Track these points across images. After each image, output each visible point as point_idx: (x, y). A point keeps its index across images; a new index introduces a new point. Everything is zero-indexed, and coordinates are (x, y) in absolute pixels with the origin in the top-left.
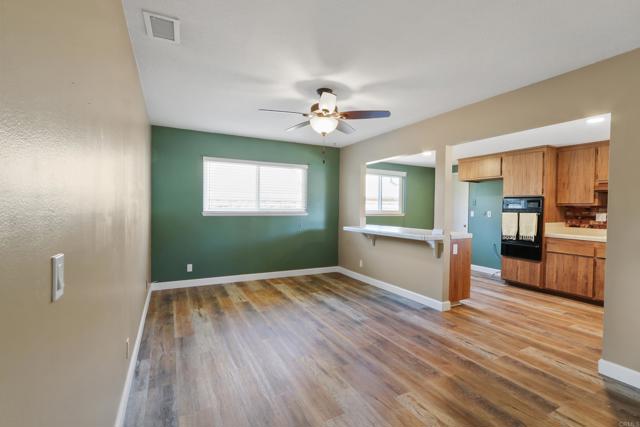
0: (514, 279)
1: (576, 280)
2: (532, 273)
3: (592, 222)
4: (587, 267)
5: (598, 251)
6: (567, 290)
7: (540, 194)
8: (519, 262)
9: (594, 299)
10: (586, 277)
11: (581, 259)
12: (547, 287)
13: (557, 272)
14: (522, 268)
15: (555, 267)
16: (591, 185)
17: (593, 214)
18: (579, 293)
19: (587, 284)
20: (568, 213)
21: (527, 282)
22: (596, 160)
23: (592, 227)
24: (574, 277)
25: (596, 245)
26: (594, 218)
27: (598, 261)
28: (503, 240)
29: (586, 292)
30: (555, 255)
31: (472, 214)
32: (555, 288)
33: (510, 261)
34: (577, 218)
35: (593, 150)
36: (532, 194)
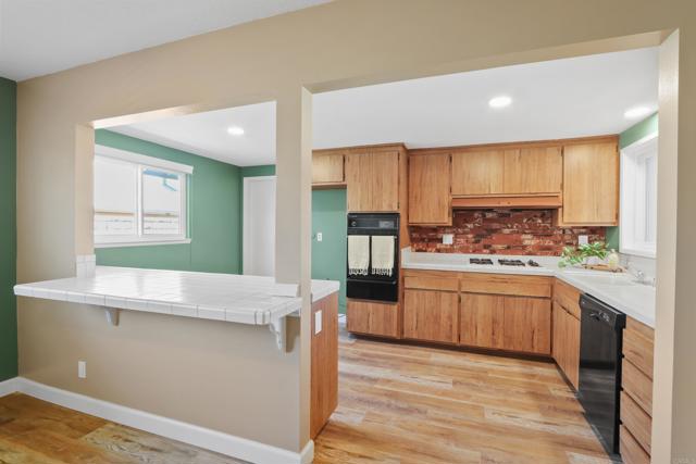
0: (364, 331)
1: (439, 324)
2: (387, 319)
3: (438, 246)
4: (451, 305)
5: (463, 283)
6: (428, 338)
7: (395, 209)
8: (370, 306)
9: (462, 343)
10: (450, 318)
11: (443, 294)
12: (405, 336)
13: (417, 315)
14: (374, 313)
15: (414, 303)
16: (447, 200)
17: (439, 236)
18: (442, 339)
19: (451, 326)
20: (414, 235)
21: (381, 333)
22: (450, 169)
23: (439, 251)
24: (437, 319)
25: (460, 277)
26: (441, 241)
27: (464, 297)
28: (348, 276)
29: (450, 337)
30: (415, 292)
32: (415, 336)
33: (358, 305)
34: (423, 240)
35: (446, 158)
36: (385, 209)
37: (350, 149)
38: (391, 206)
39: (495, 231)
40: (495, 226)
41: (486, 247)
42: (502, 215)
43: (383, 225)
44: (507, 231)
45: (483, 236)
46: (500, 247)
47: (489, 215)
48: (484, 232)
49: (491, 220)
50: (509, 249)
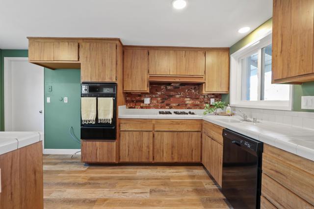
0: (94, 160)
1: (142, 151)
2: (109, 151)
3: (142, 105)
4: (149, 139)
5: (156, 126)
6: (136, 160)
7: (114, 80)
8: (98, 143)
9: (155, 161)
10: (148, 147)
11: (144, 133)
12: (121, 161)
13: (128, 147)
14: (101, 148)
15: (127, 139)
16: (146, 77)
17: (142, 99)
18: (144, 160)
19: (149, 152)
20: (128, 98)
21: (105, 160)
22: (148, 59)
23: (142, 108)
24: (140, 149)
25: (154, 122)
26: (143, 102)
27: (156, 134)
28: (82, 125)
29: (148, 159)
30: (127, 132)
31: (48, 100)
32: (127, 160)
33: (89, 143)
34: (133, 101)
35: (146, 52)
36: (107, 80)
37: (83, 39)
38: (111, 78)
39: (172, 96)
40: (172, 93)
41: (168, 105)
42: (176, 88)
43: (106, 90)
44: (178, 96)
45: (166, 99)
46: (174, 105)
47: (169, 87)
48: (166, 97)
49: (170, 90)
50: (179, 106)
